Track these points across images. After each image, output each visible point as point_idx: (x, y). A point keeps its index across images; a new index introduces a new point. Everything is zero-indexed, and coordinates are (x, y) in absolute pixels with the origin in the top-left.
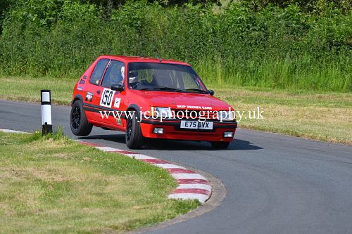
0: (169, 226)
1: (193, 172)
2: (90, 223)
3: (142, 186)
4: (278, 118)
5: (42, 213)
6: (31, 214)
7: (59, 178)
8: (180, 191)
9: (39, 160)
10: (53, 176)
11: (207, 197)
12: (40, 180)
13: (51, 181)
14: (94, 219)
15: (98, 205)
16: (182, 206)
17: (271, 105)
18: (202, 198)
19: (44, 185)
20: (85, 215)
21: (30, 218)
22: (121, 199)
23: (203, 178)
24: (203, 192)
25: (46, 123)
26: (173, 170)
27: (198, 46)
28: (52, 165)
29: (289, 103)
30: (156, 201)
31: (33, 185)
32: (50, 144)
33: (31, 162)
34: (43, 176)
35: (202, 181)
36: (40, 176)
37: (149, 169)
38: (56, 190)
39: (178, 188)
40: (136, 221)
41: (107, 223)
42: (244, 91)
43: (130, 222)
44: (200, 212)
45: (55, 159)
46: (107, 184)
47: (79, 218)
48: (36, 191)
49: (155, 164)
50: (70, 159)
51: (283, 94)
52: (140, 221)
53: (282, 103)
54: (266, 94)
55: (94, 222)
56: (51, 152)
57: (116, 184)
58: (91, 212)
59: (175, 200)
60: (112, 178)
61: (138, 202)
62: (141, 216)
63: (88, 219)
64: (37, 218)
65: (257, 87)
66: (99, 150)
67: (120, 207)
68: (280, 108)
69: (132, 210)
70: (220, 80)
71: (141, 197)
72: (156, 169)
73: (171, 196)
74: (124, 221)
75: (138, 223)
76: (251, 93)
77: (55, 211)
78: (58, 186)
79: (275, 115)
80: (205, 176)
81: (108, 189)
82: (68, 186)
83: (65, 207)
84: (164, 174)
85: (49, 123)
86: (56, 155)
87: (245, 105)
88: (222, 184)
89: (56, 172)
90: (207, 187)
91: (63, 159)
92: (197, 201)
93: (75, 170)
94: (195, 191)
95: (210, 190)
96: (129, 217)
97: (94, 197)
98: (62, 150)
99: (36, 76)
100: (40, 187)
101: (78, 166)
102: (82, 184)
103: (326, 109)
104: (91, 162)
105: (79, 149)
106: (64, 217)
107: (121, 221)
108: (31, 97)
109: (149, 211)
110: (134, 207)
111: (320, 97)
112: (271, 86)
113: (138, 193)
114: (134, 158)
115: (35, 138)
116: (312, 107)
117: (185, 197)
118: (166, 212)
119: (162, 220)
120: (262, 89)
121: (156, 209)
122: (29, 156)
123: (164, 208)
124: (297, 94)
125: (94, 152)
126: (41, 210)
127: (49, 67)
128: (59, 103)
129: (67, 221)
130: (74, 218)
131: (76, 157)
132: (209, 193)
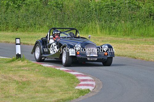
1: (87, 76)
3: (63, 83)
4: (126, 50)
5: (17, 96)
6: (11, 97)
7: (24, 79)
8: (81, 85)
9: (15, 71)
10: (21, 78)
11: (94, 88)
12: (15, 81)
13: (21, 81)
14: (41, 99)
15: (42, 92)
16: (82, 92)
17: (123, 44)
18: (91, 88)
19: (18, 83)
20: (37, 97)
21: (11, 98)
22: (53, 89)
24: (92, 85)
25: (18, 53)
26: (78, 75)
27: (88, 17)
28: (21, 73)
29: (131, 43)
30: (70, 90)
31: (12, 83)
32: (20, 63)
33: (11, 72)
34: (17, 79)
35: (90, 80)
36: (15, 79)
37: (66, 75)
38: (23, 85)
39: (80, 84)
40: (61, 99)
41: (47, 100)
42: (110, 37)
44: (91, 95)
45: (22, 70)
46: (47, 82)
47: (34, 98)
49: (69, 73)
50: (29, 70)
51: (128, 39)
52: (62, 99)
53: (128, 43)
54: (120, 39)
56: (20, 67)
57: (51, 82)
58: (40, 95)
59: (78, 89)
60: (49, 79)
61: (61, 91)
62: (63, 97)
63: (38, 99)
64: (14, 98)
65: (116, 36)
66: (43, 66)
67: (53, 93)
68: (127, 45)
69: (58, 95)
70: (99, 32)
71: (62, 88)
72: (70, 75)
73: (77, 88)
74: (55, 100)
75: (61, 101)
76: (114, 38)
77: (23, 95)
78: (24, 83)
79: (125, 49)
80: (92, 78)
81: (47, 85)
82: (28, 83)
83: (27, 93)
84: (73, 77)
85: (20, 53)
86: (23, 68)
88: (100, 82)
89: (23, 76)
91: (26, 70)
92: (89, 90)
93: (32, 75)
94: (87, 85)
95: (95, 84)
96: (57, 97)
97: (41, 88)
98: (26, 66)
99: (13, 31)
100: (16, 84)
101: (33, 73)
102: (35, 82)
103: (149, 45)
104: (39, 71)
105: (33, 65)
106: (27, 98)
107: (53, 100)
108: (11, 41)
109: (67, 95)
110: (60, 93)
111: (146, 40)
112: (123, 35)
113: (61, 86)
114: (59, 69)
115: (13, 60)
116: (142, 45)
117: (83, 88)
118: (74, 95)
119: (73, 99)
120: (118, 36)
121: (70, 93)
122: (10, 69)
123: (74, 93)
124: (135, 38)
125: (41, 67)
126: (16, 95)
127: (19, 27)
128: (24, 44)
129: (28, 100)
130: (32, 98)
131: (32, 69)
132: (95, 86)
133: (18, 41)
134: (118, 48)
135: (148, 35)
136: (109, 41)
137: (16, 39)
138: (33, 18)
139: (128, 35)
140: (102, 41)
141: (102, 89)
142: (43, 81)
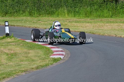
0: (51, 67)
1: (59, 48)
2: (24, 67)
3: (41, 54)
5: (7, 65)
6: (3, 65)
7: (12, 52)
8: (54, 55)
9: (5, 46)
10: (10, 51)
11: (64, 57)
12: (6, 53)
13: (9, 53)
14: (25, 66)
15: (26, 61)
16: (55, 60)
17: (85, 24)
18: (62, 57)
19: (8, 54)
20: (22, 65)
21: (3, 66)
22: (34, 58)
23: (62, 50)
24: (62, 55)
25: (7, 33)
26: (52, 47)
27: (58, 4)
28: (10, 47)
29: (91, 23)
30: (46, 59)
31: (3, 54)
32: (9, 40)
33: (2, 47)
35: (62, 51)
36: (6, 51)
37: (43, 48)
38: (11, 56)
39: (54, 54)
40: (40, 66)
41: (29, 67)
42: (75, 19)
43: (37, 66)
44: (62, 62)
45: (10, 45)
46: (29, 53)
47: (20, 65)
48: (5, 57)
49: (45, 46)
50: (16, 45)
51: (88, 19)
52: (41, 66)
53: (88, 23)
54: (83, 20)
55: (25, 67)
56: (9, 43)
57: (32, 53)
58: (24, 63)
59: (53, 58)
60: (31, 51)
61: (40, 59)
62: (41, 64)
63: (23, 66)
64: (5, 66)
65: (79, 18)
66: (26, 41)
67: (34, 61)
68: (88, 24)
69: (38, 62)
70: (66, 15)
71: (41, 57)
72: (46, 47)
73: (51, 57)
74: (35, 66)
75: (40, 67)
76: (78, 19)
77: (11, 63)
78: (12, 55)
79: (86, 27)
81: (29, 55)
82: (15, 54)
83: (15, 62)
84: (49, 49)
85: (8, 33)
86: (11, 44)
87: (76, 24)
88: (68, 52)
89: (11, 50)
90: (64, 53)
91: (13, 45)
92: (60, 58)
93: (18, 49)
94: (59, 55)
95: (65, 54)
96: (37, 65)
97: (25, 58)
98: (13, 42)
99: (3, 16)
100: (6, 55)
101: (19, 47)
102: (20, 54)
103: (104, 24)
104: (23, 46)
105: (19, 41)
106: (14, 65)
107: (34, 66)
108: (2, 24)
109: (44, 62)
110: (39, 61)
111: (101, 20)
112: (84, 17)
113: (40, 56)
114: (38, 44)
115: (4, 38)
116: (99, 24)
117: (56, 57)
118: (50, 62)
119: (49, 65)
120: (81, 18)
121: (46, 61)
122: (2, 44)
123: (49, 61)
124: (93, 19)
125: (24, 42)
126: (6, 63)
127: (7, 13)
128: (11, 25)
129: (16, 67)
130: (18, 66)
131: (18, 44)
132: (64, 55)
133: (7, 24)
134: (81, 27)
135: (103, 16)
136: (74, 22)
137: (5, 22)
138: (17, 6)
139: (88, 17)
140: (69, 22)
141: (70, 57)
142: (26, 53)
